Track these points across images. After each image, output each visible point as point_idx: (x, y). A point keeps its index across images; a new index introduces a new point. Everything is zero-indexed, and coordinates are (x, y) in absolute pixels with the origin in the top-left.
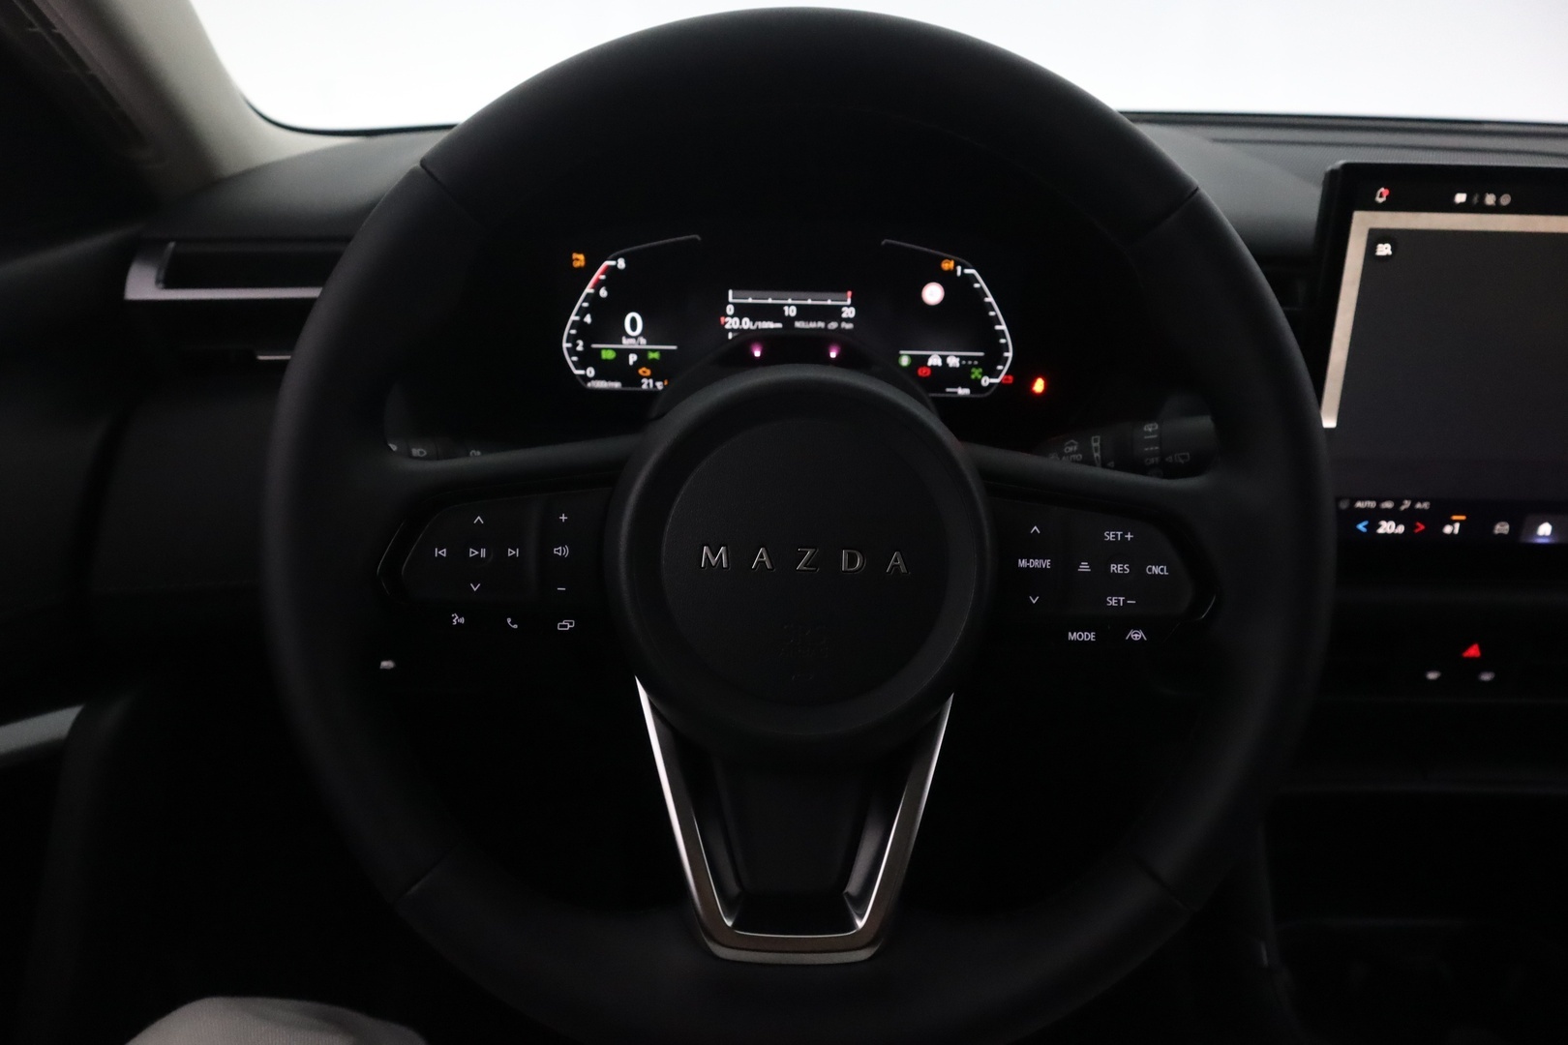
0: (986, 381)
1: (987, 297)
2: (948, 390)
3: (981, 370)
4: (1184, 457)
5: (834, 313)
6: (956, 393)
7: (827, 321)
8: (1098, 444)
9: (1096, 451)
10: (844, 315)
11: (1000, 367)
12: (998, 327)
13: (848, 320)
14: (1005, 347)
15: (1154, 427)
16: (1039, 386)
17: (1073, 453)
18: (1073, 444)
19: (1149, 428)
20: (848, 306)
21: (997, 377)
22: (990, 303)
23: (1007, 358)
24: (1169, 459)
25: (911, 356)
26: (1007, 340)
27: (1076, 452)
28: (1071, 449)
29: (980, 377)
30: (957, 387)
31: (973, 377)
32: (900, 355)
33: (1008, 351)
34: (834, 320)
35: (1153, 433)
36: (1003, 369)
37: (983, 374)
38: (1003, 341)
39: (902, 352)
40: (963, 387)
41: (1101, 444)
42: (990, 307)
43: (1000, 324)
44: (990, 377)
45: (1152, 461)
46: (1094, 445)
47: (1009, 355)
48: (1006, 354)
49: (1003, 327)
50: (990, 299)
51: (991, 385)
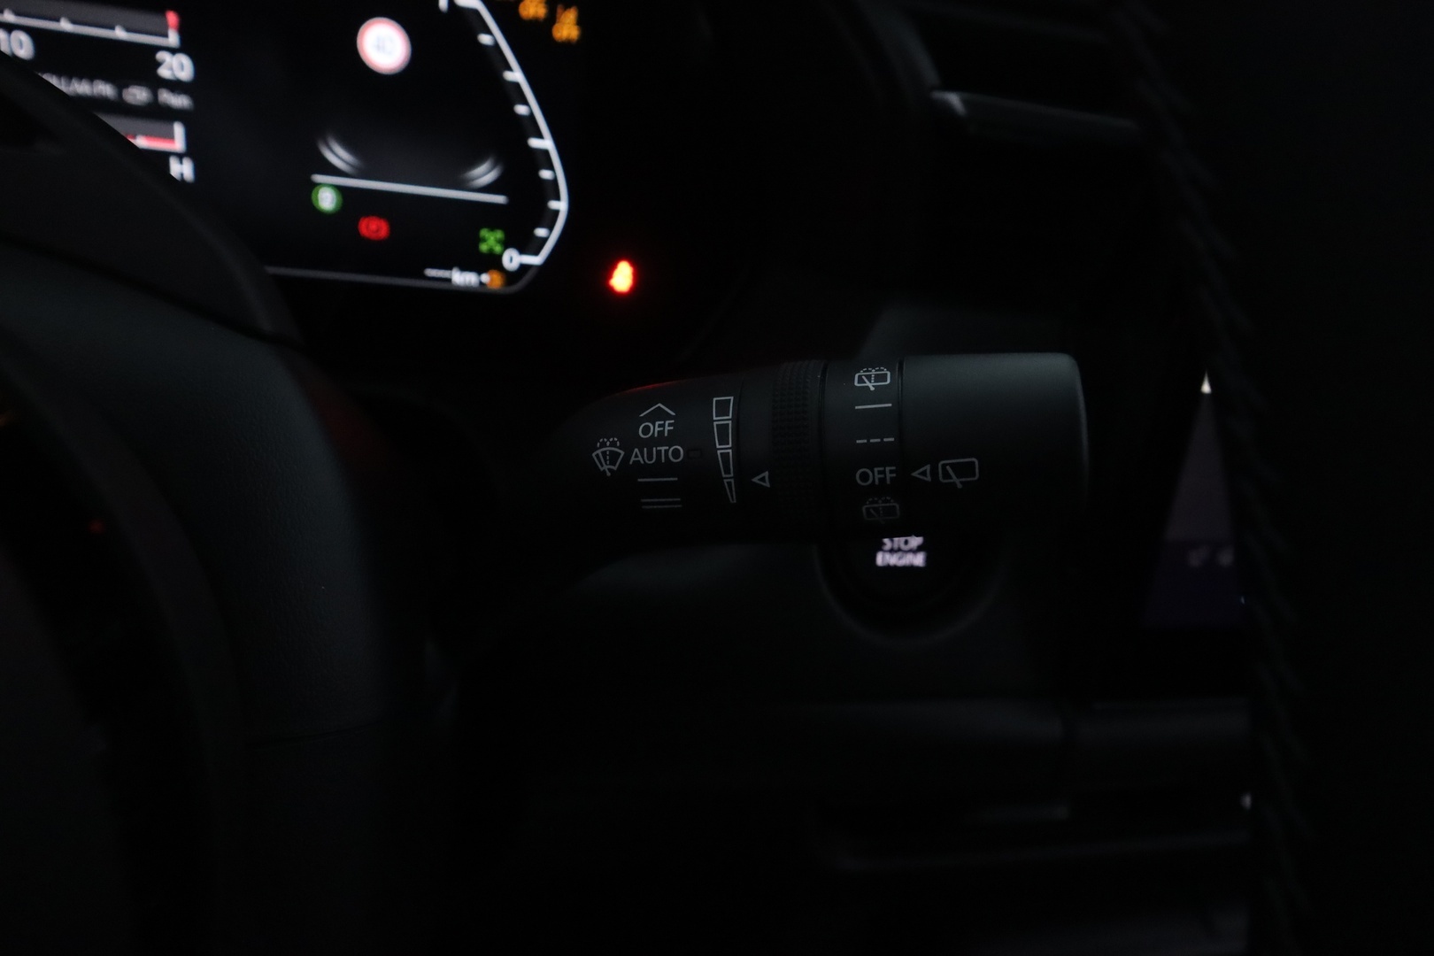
0: (512, 259)
1: (509, 68)
2: (431, 272)
3: (499, 234)
4: (963, 470)
5: (140, 64)
6: (449, 280)
7: (121, 84)
8: (727, 420)
9: (723, 441)
10: (164, 72)
11: (541, 232)
12: (534, 143)
13: (175, 86)
14: (552, 190)
15: (882, 378)
16: (622, 278)
17: (661, 439)
18: (660, 415)
19: (868, 380)
20: (173, 51)
21: (536, 253)
22: (517, 85)
23: (556, 213)
24: (923, 473)
25: (341, 190)
26: (555, 173)
27: (669, 440)
28: (655, 429)
29: (498, 249)
30: (450, 268)
31: (484, 247)
32: (316, 185)
33: (558, 198)
34: (139, 81)
35: (879, 395)
36: (550, 236)
37: (507, 244)
38: (546, 174)
39: (318, 178)
40: (464, 268)
41: (737, 421)
42: (516, 93)
43: (540, 136)
44: (522, 251)
45: (875, 475)
46: (718, 420)
47: (561, 205)
48: (553, 205)
49: (545, 143)
50: (516, 75)
51: (524, 268)
